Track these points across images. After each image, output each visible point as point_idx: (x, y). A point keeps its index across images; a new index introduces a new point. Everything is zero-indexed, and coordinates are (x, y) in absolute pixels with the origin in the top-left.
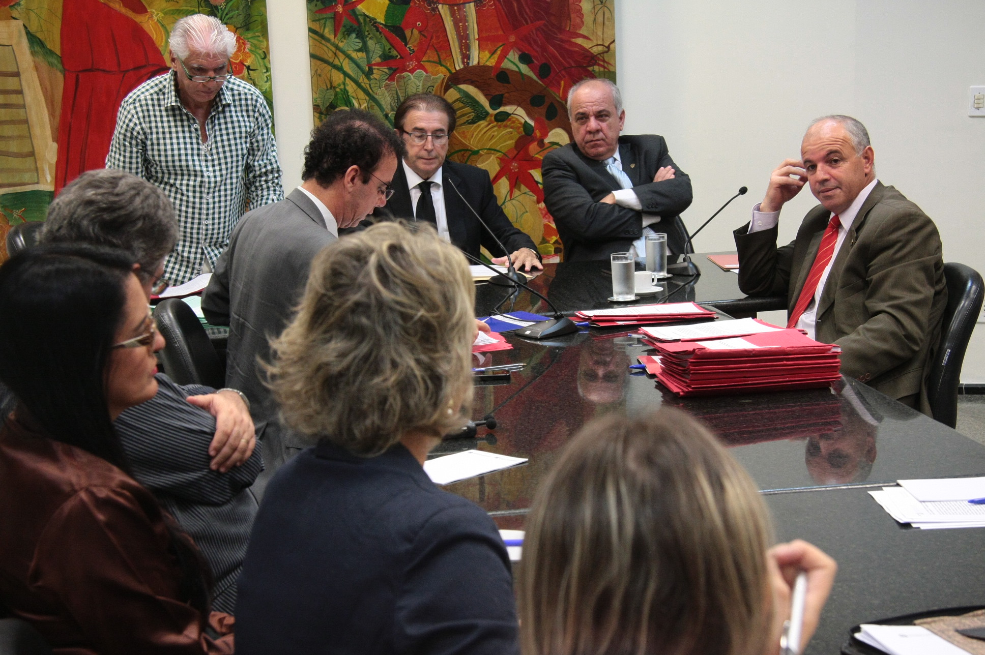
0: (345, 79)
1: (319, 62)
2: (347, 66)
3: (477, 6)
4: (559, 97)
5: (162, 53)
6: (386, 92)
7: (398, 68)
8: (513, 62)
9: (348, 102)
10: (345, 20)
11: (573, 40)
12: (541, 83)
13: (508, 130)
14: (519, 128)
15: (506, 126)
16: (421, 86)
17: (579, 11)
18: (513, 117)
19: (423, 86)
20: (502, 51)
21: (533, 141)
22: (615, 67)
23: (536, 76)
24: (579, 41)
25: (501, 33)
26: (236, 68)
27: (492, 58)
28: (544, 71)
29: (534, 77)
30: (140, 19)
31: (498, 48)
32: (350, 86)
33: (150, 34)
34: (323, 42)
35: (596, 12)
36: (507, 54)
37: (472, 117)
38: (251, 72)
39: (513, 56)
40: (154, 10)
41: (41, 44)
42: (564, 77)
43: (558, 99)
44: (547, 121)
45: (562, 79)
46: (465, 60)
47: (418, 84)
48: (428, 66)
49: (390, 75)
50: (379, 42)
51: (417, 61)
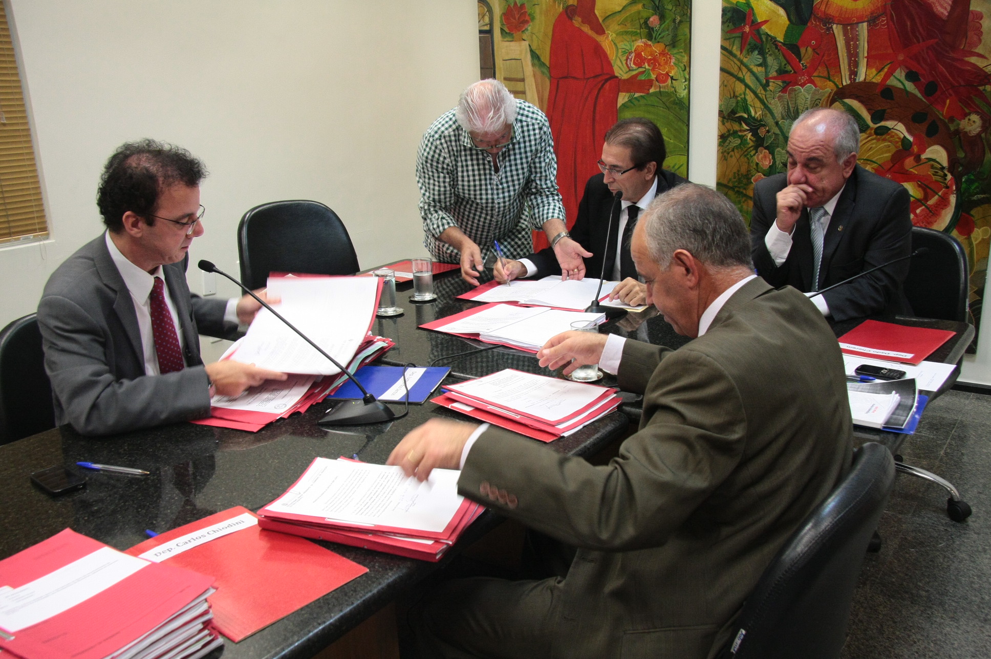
0: (745, 90)
1: (726, 75)
2: (749, 79)
3: (870, 26)
4: (942, 115)
5: (613, 65)
6: (779, 102)
7: (790, 82)
8: (899, 80)
9: (746, 110)
10: (750, 39)
11: (967, 59)
12: (925, 100)
13: (886, 144)
14: (897, 142)
15: (884, 140)
16: (809, 98)
17: (978, 29)
18: (892, 132)
19: (812, 98)
20: (889, 69)
21: (909, 156)
23: (921, 94)
24: (973, 60)
25: (890, 51)
26: (663, 77)
27: (879, 74)
28: (930, 90)
29: (919, 95)
30: (600, 39)
31: (886, 66)
32: (749, 96)
33: (606, 50)
34: (731, 58)
36: (894, 72)
38: (674, 81)
39: (900, 74)
40: (609, 32)
41: (538, 58)
42: (951, 95)
43: (941, 117)
44: (926, 138)
45: (947, 98)
46: (853, 77)
47: (807, 96)
48: (818, 81)
49: (783, 88)
50: (776, 58)
51: (807, 76)
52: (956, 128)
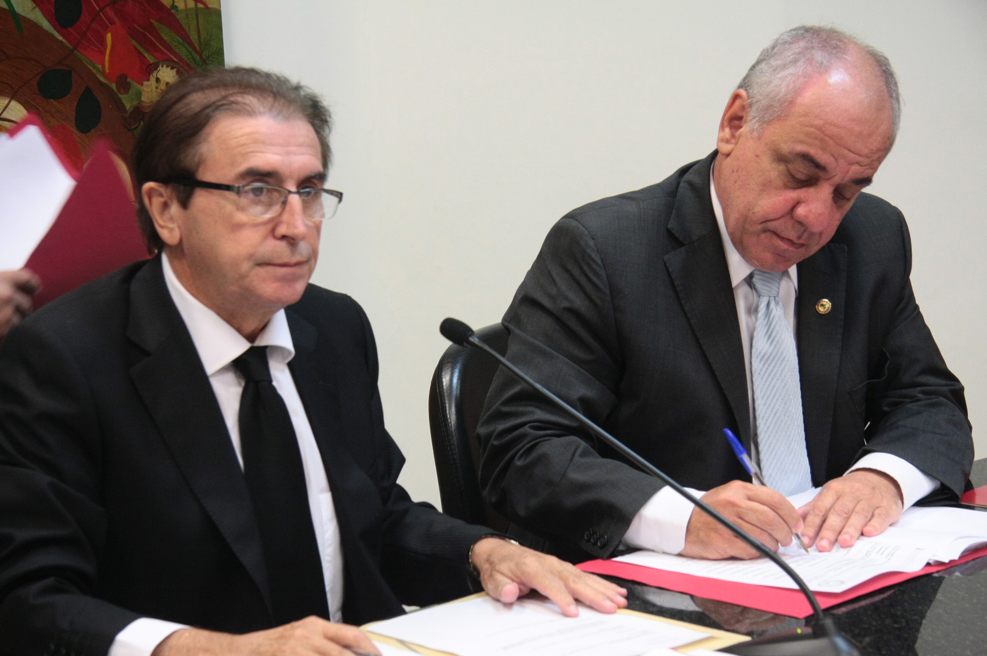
4: (103, 73)
12: (60, 38)
23: (50, 22)
29: (46, 24)
42: (112, 23)
43: (102, 79)
44: (78, 133)
45: (106, 29)
52: (135, 103)
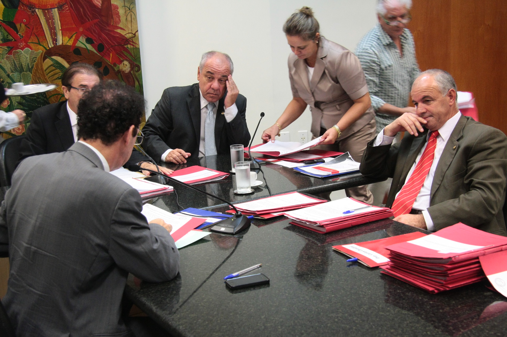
3: (59, 11)
4: (110, 62)
6: (7, 61)
7: (13, 47)
8: (82, 43)
11: (116, 30)
12: (99, 55)
16: (29, 57)
17: (118, 14)
19: (30, 57)
20: (76, 36)
22: (139, 45)
23: (96, 51)
24: (119, 31)
25: (74, 26)
27: (70, 40)
28: (100, 48)
31: (73, 35)
35: (127, 15)
36: (79, 38)
37: (61, 75)
39: (82, 39)
42: (112, 51)
43: (110, 64)
45: (110, 52)
46: (55, 42)
47: (27, 56)
48: (32, 45)
49: (9, 51)
51: (25, 42)
52: (118, 69)
